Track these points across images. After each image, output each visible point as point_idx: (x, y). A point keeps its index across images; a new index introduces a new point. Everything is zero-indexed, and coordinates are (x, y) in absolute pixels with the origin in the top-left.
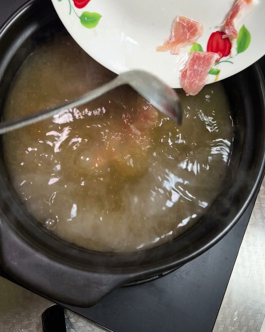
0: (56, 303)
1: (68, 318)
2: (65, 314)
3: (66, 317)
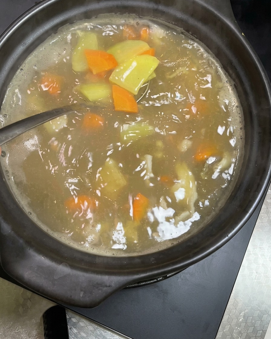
0: (56, 303)
1: (70, 318)
2: (67, 315)
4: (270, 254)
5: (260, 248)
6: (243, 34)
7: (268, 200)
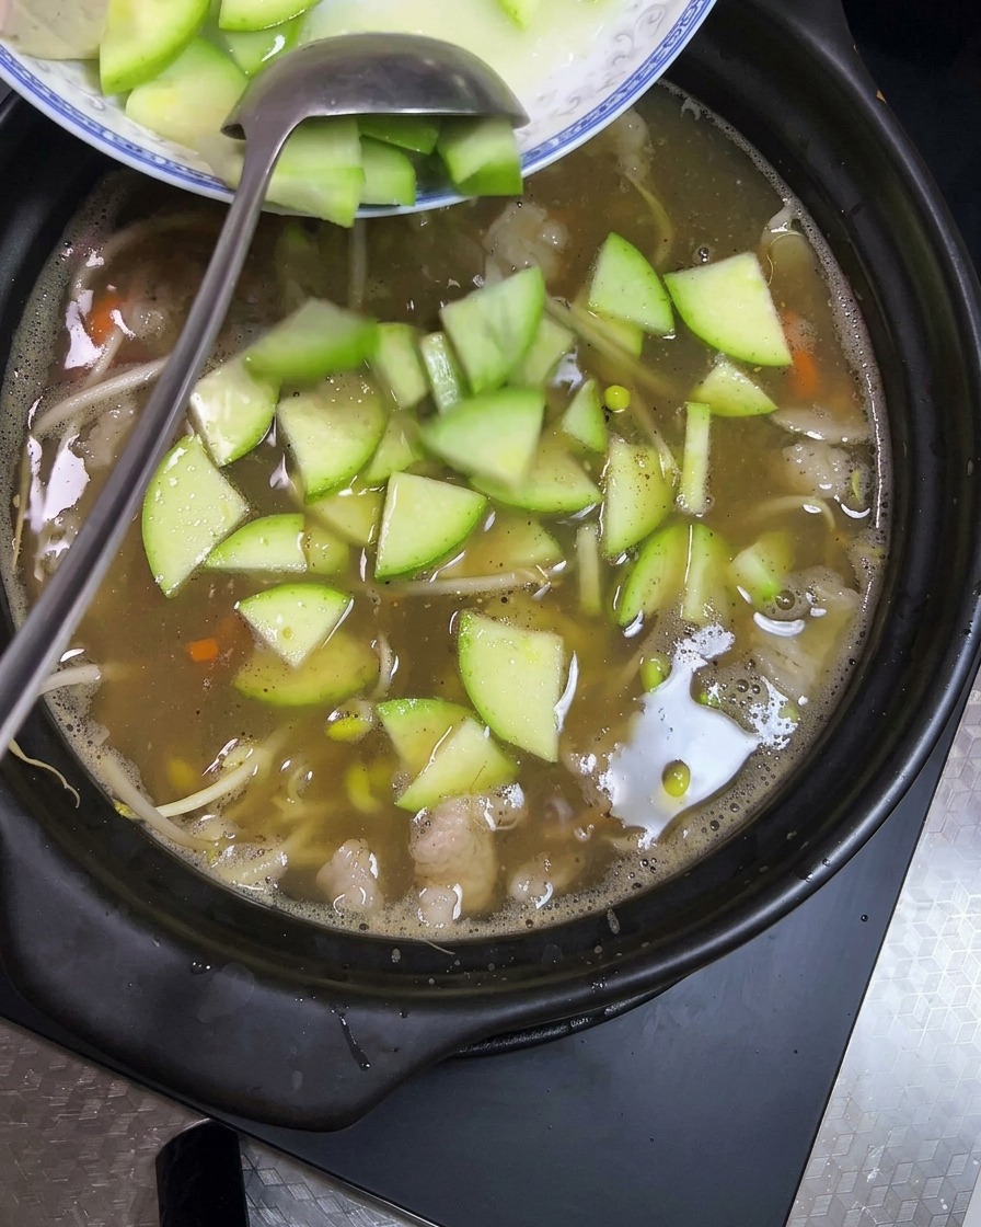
0: (207, 1115)
1: (255, 1170)
2: (242, 1157)
3: (245, 1166)
4: (979, 931)
5: (942, 906)
6: (880, 96)
7: (970, 730)
